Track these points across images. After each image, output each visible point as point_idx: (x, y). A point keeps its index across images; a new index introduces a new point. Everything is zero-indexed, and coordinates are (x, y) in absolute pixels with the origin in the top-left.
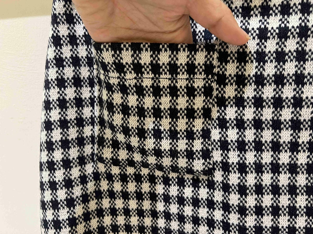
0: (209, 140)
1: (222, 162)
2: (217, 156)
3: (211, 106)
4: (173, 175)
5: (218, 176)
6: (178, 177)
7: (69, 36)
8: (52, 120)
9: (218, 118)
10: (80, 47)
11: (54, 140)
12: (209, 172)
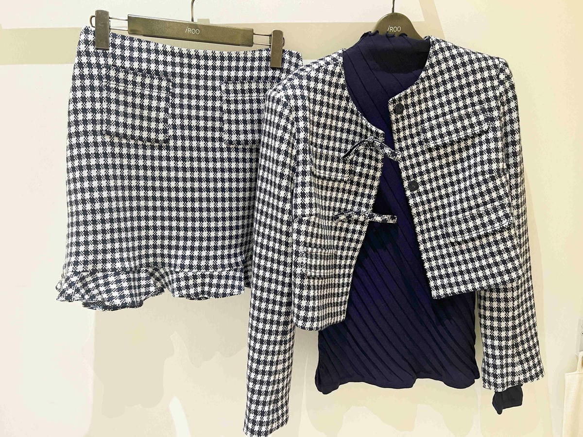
0: (167, 124)
1: (173, 135)
2: (171, 132)
3: (168, 107)
4: (148, 144)
5: (171, 143)
6: (151, 145)
7: (87, 63)
8: (78, 108)
9: (172, 114)
10: (94, 69)
11: (79, 120)
12: (166, 141)
